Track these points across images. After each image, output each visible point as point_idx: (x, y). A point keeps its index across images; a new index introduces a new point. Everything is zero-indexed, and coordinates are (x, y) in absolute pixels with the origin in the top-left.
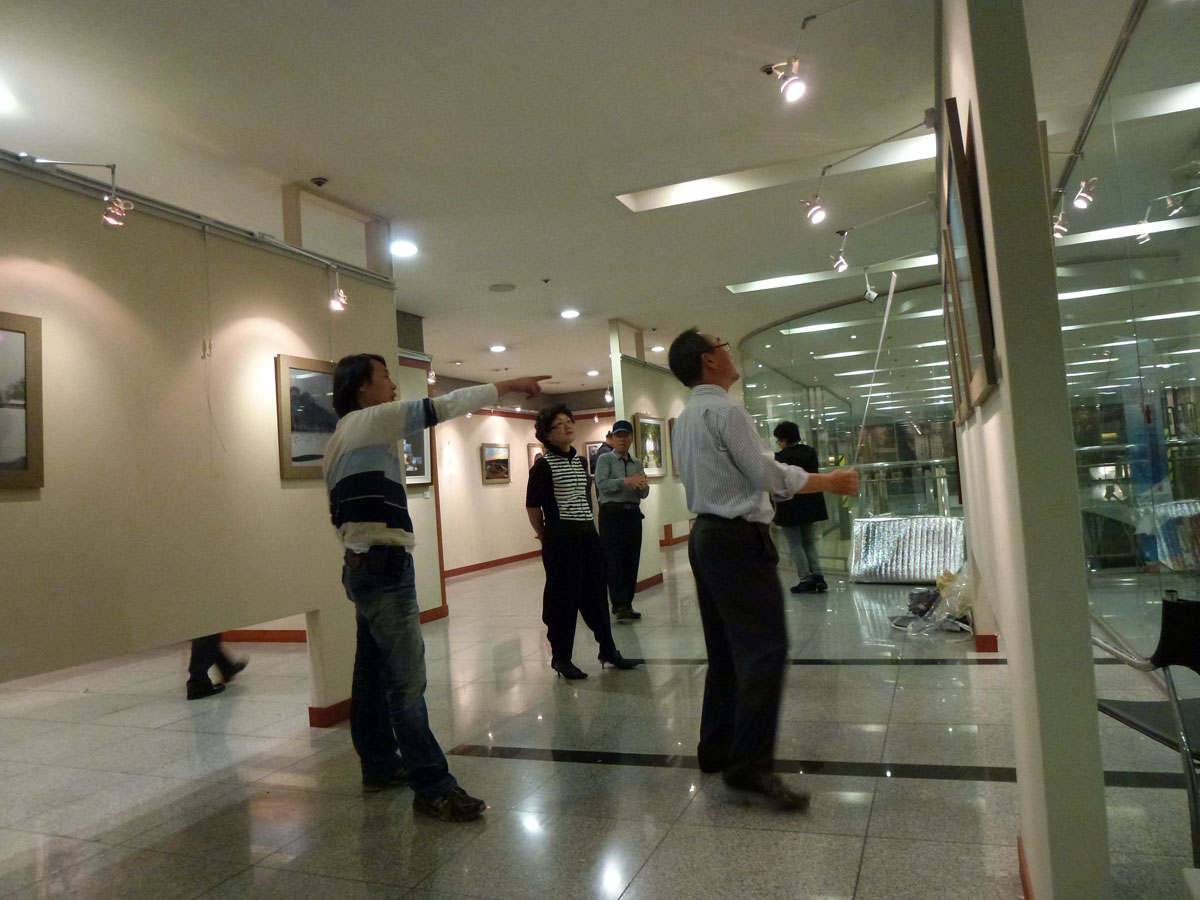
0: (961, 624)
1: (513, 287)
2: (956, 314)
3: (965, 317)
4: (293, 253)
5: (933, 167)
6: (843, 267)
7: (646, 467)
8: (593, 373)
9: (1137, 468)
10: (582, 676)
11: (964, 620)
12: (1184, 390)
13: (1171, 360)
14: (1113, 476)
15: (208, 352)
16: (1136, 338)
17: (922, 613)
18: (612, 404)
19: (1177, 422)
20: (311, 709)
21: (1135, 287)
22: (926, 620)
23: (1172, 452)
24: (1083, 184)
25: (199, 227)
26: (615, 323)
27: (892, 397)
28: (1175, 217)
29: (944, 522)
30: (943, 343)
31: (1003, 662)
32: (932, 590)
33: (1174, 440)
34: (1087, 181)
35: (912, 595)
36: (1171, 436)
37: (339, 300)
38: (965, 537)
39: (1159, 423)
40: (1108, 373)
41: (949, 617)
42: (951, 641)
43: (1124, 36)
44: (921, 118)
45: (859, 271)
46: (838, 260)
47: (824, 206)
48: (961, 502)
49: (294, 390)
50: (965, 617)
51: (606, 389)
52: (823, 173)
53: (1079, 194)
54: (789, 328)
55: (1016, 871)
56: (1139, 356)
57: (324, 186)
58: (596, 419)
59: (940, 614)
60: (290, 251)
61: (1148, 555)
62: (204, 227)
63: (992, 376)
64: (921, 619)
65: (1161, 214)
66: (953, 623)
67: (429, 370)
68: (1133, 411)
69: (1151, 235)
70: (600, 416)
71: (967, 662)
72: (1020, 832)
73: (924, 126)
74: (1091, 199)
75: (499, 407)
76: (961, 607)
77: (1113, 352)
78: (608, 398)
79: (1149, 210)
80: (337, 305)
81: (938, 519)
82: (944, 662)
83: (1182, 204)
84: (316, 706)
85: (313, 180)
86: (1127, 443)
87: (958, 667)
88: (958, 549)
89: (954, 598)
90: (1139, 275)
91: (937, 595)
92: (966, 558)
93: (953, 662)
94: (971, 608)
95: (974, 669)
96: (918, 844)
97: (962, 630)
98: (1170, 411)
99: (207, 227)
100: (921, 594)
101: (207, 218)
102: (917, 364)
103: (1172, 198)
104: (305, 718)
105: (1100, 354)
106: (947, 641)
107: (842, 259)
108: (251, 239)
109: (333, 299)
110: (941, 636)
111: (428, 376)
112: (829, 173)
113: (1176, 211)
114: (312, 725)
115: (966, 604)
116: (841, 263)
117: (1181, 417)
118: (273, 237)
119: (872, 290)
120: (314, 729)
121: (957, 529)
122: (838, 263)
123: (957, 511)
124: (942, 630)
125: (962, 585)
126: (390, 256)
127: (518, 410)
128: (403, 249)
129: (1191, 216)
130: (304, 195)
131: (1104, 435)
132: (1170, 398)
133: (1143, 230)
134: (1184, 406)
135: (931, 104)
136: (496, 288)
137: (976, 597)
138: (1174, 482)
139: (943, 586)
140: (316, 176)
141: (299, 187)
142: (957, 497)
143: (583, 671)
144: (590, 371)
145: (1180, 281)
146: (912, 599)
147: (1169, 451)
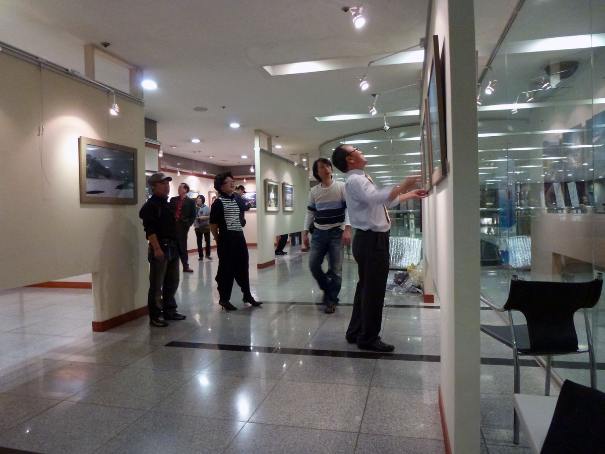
0: (417, 289)
1: (206, 109)
2: (428, 140)
3: (433, 142)
4: (90, 82)
5: (421, 67)
6: (374, 112)
7: (270, 206)
8: (244, 157)
9: (502, 219)
10: (234, 309)
11: (419, 287)
12: (525, 185)
13: (520, 170)
14: (491, 223)
15: (41, 132)
16: (507, 158)
17: (400, 283)
18: (254, 173)
19: (521, 199)
20: (93, 323)
21: (509, 134)
22: (401, 287)
23: (518, 213)
24: (490, 82)
25: (38, 64)
26: (258, 132)
27: (392, 179)
28: (529, 102)
29: (412, 240)
30: (419, 154)
31: (439, 307)
32: (405, 272)
33: (519, 207)
34: (492, 81)
35: (395, 274)
36: (518, 206)
37: (115, 110)
38: (422, 249)
39: (514, 199)
40: (492, 174)
41: (412, 285)
42: (413, 297)
43: (515, 12)
44: (418, 42)
45: (382, 115)
46: (372, 109)
47: (368, 80)
48: (421, 231)
49: (88, 156)
50: (420, 286)
51: (251, 166)
52: (369, 65)
53: (488, 87)
54: (344, 141)
55: (437, 401)
56: (508, 167)
57: (108, 47)
58: (245, 181)
59: (408, 284)
60: (87, 81)
61: (503, 260)
62: (40, 64)
63: (445, 171)
64: (399, 286)
65: (523, 100)
66: (414, 289)
67: (159, 150)
68: (502, 192)
69: (518, 110)
70: (247, 179)
71: (419, 307)
72: (440, 384)
73: (419, 46)
74: (493, 90)
75: (195, 171)
76: (418, 281)
77: (496, 164)
78: (252, 170)
79: (518, 98)
80: (114, 112)
81: (410, 239)
82: (408, 306)
83: (533, 97)
84: (96, 320)
85: (102, 43)
86: (498, 207)
87: (415, 309)
88: (418, 254)
89: (415, 277)
90: (510, 128)
91: (407, 275)
92: (422, 258)
93: (413, 307)
94: (422, 282)
95: (422, 310)
96: (393, 389)
97: (418, 292)
98: (518, 194)
99: (42, 64)
100: (400, 274)
101: (42, 59)
102: (405, 163)
103: (529, 93)
104: (90, 327)
105: (489, 164)
106: (411, 297)
107: (374, 109)
108: (66, 73)
109: (112, 109)
110: (408, 294)
111: (159, 153)
112: (371, 65)
113: (530, 100)
114: (93, 331)
115: (421, 280)
116: (374, 111)
117: (523, 197)
118: (79, 73)
119: (387, 125)
120: (95, 333)
121: (418, 245)
122: (372, 110)
123: (419, 235)
124: (409, 292)
125: (419, 270)
126: (142, 88)
127: (205, 173)
128: (149, 85)
129: (536, 102)
130: (96, 51)
131: (488, 204)
132: (519, 187)
133: (515, 107)
134: (524, 192)
135: (424, 36)
136: (197, 109)
137: (426, 276)
138: (517, 227)
139: (410, 271)
140: (104, 42)
141: (94, 46)
142: (419, 229)
143: (235, 306)
144: (243, 155)
145: (528, 133)
146: (395, 276)
147: (516, 213)
